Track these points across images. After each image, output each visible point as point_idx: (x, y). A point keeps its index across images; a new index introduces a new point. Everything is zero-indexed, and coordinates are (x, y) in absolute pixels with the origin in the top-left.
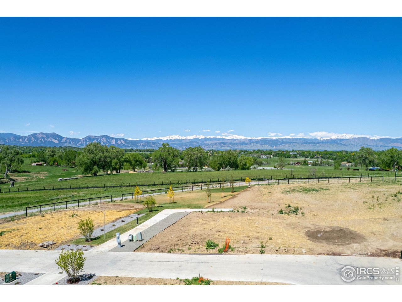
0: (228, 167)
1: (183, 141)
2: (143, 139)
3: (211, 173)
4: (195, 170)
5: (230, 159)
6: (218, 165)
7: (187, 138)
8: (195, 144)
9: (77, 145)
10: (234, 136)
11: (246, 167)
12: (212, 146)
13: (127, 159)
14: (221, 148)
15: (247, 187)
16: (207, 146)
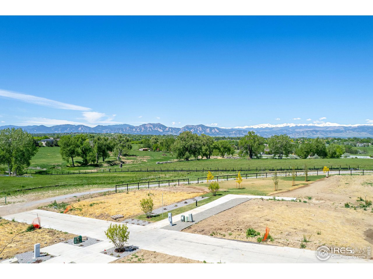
0: (316, 155)
1: (273, 129)
2: (235, 128)
3: (296, 160)
4: (280, 157)
5: (317, 147)
6: (305, 153)
7: (277, 126)
8: (286, 131)
9: (178, 133)
10: (327, 123)
11: (336, 155)
12: (303, 133)
13: (216, 146)
14: (313, 136)
15: (325, 176)
16: (298, 133)
